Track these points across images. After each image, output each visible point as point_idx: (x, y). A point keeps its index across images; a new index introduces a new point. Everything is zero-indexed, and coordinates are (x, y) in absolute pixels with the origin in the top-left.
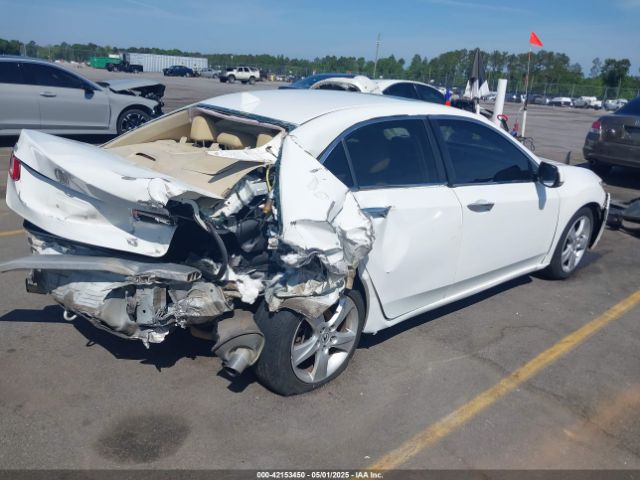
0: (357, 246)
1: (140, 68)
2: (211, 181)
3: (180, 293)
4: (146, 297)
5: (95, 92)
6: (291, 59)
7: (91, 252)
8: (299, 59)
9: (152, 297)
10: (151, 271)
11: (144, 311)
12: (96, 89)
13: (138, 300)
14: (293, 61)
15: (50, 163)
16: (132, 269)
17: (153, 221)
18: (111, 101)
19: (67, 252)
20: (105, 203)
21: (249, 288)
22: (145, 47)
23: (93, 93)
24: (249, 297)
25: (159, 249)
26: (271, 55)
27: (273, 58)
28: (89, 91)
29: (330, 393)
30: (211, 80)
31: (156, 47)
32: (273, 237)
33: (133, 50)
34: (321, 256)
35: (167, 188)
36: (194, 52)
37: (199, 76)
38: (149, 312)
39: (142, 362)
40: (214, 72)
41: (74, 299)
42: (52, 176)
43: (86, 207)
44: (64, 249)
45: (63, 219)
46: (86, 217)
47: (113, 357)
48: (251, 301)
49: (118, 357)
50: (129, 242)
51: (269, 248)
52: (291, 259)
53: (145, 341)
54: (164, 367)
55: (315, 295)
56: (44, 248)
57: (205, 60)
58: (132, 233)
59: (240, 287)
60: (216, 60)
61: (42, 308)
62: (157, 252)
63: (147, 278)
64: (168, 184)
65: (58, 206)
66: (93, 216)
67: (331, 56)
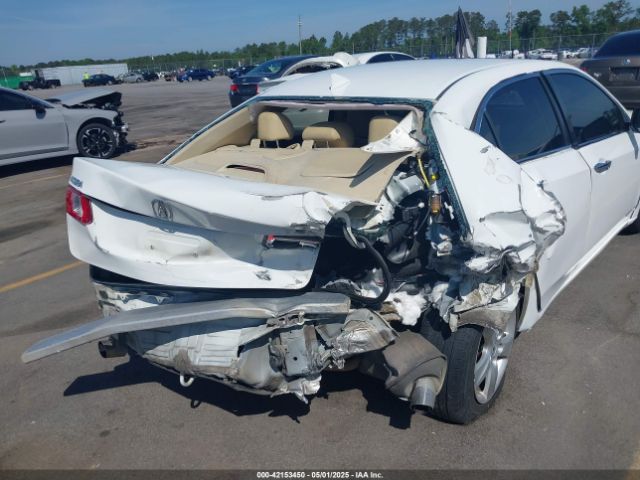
0: (548, 234)
1: (57, 83)
2: (352, 185)
3: (332, 328)
4: (296, 342)
5: (46, 110)
6: (210, 53)
7: (196, 297)
8: (219, 52)
9: (304, 340)
10: (298, 308)
11: (296, 359)
12: (48, 107)
13: (285, 346)
14: (213, 54)
15: (144, 194)
16: (270, 309)
17: (296, 245)
18: (66, 118)
19: (164, 302)
20: (226, 233)
21: (409, 307)
22: (53, 61)
23: (44, 112)
24: (411, 318)
25: (300, 279)
26: (190, 51)
27: (192, 54)
28: (40, 110)
29: (509, 410)
30: (136, 84)
31: (66, 59)
32: (445, 240)
33: (43, 65)
34: (513, 254)
35: (327, 203)
36: (107, 59)
37: (123, 82)
38: (302, 359)
39: (270, 415)
40: (137, 76)
41: (192, 359)
42: (147, 211)
43: (197, 242)
44: (160, 299)
45: (163, 262)
46: (195, 255)
47: (232, 416)
48: (413, 322)
49: (239, 414)
50: (259, 276)
51: (439, 254)
52: (478, 264)
53: (300, 394)
54: (301, 415)
55: (494, 301)
56: (125, 301)
57: (125, 65)
58: (260, 264)
59: (398, 307)
60: (134, 64)
61: (112, 369)
62: (298, 282)
63: (296, 317)
64: (326, 197)
65: (152, 248)
66: (206, 253)
67: (251, 44)
